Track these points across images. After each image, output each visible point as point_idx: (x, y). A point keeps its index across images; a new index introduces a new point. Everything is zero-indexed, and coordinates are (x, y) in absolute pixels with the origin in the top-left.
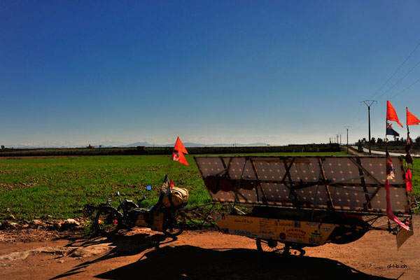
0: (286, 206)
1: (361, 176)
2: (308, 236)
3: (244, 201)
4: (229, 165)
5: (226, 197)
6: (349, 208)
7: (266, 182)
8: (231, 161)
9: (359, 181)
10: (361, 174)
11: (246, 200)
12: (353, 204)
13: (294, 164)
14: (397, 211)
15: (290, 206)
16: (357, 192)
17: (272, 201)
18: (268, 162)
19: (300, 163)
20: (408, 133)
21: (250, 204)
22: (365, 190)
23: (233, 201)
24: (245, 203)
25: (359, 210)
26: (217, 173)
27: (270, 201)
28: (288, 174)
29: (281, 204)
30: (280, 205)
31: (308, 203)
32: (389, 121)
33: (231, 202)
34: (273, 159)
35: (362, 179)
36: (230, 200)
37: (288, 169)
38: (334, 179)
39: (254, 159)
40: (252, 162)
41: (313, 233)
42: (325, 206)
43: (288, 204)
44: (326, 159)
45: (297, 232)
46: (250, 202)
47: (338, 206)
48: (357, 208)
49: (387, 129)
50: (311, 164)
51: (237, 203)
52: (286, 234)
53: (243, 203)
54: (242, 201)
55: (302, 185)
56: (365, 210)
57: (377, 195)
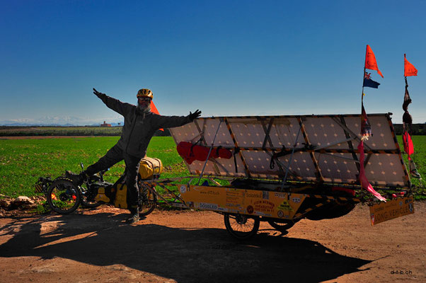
0: (271, 178)
1: (349, 140)
2: (277, 209)
3: (224, 173)
4: (204, 128)
5: (204, 168)
6: (340, 181)
7: (247, 149)
8: (205, 123)
9: (347, 147)
10: (348, 137)
11: (227, 172)
12: (344, 176)
13: (273, 126)
14: (395, 183)
15: (275, 178)
16: (346, 159)
17: (256, 173)
18: (246, 123)
19: (279, 124)
20: (407, 86)
21: (231, 176)
22: (355, 158)
23: (213, 173)
24: (227, 176)
25: (352, 183)
26: (192, 138)
27: (253, 172)
28: (267, 138)
29: (265, 176)
30: (264, 178)
31: (295, 174)
32: (367, 70)
33: (211, 174)
34: (249, 120)
35: (350, 143)
36: (210, 172)
37: (267, 132)
38: (319, 144)
39: (230, 120)
40: (227, 124)
41: (282, 206)
42: (314, 179)
43: (273, 176)
44: (307, 118)
45: (265, 205)
46: (232, 174)
47: (328, 177)
48: (350, 181)
49: (365, 80)
50: (291, 126)
51: (218, 176)
52: (254, 207)
53: (224, 176)
54: (223, 173)
55: (285, 152)
56: (358, 183)
57: (369, 163)
